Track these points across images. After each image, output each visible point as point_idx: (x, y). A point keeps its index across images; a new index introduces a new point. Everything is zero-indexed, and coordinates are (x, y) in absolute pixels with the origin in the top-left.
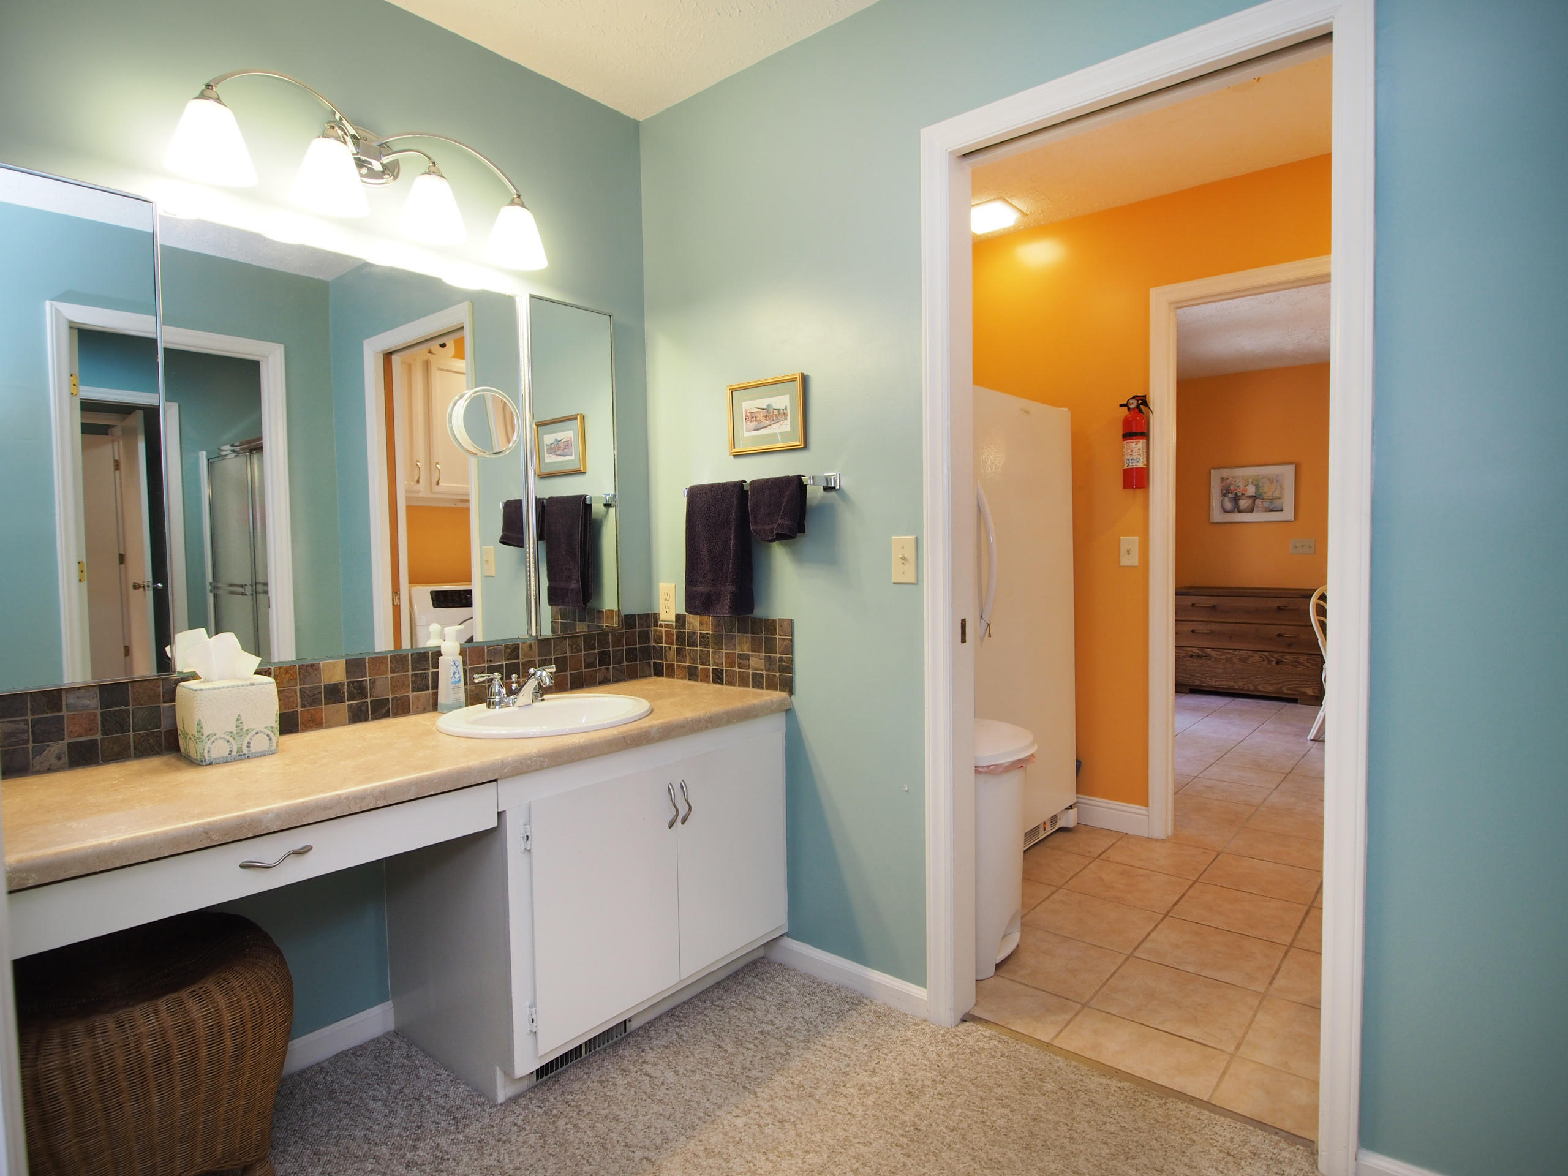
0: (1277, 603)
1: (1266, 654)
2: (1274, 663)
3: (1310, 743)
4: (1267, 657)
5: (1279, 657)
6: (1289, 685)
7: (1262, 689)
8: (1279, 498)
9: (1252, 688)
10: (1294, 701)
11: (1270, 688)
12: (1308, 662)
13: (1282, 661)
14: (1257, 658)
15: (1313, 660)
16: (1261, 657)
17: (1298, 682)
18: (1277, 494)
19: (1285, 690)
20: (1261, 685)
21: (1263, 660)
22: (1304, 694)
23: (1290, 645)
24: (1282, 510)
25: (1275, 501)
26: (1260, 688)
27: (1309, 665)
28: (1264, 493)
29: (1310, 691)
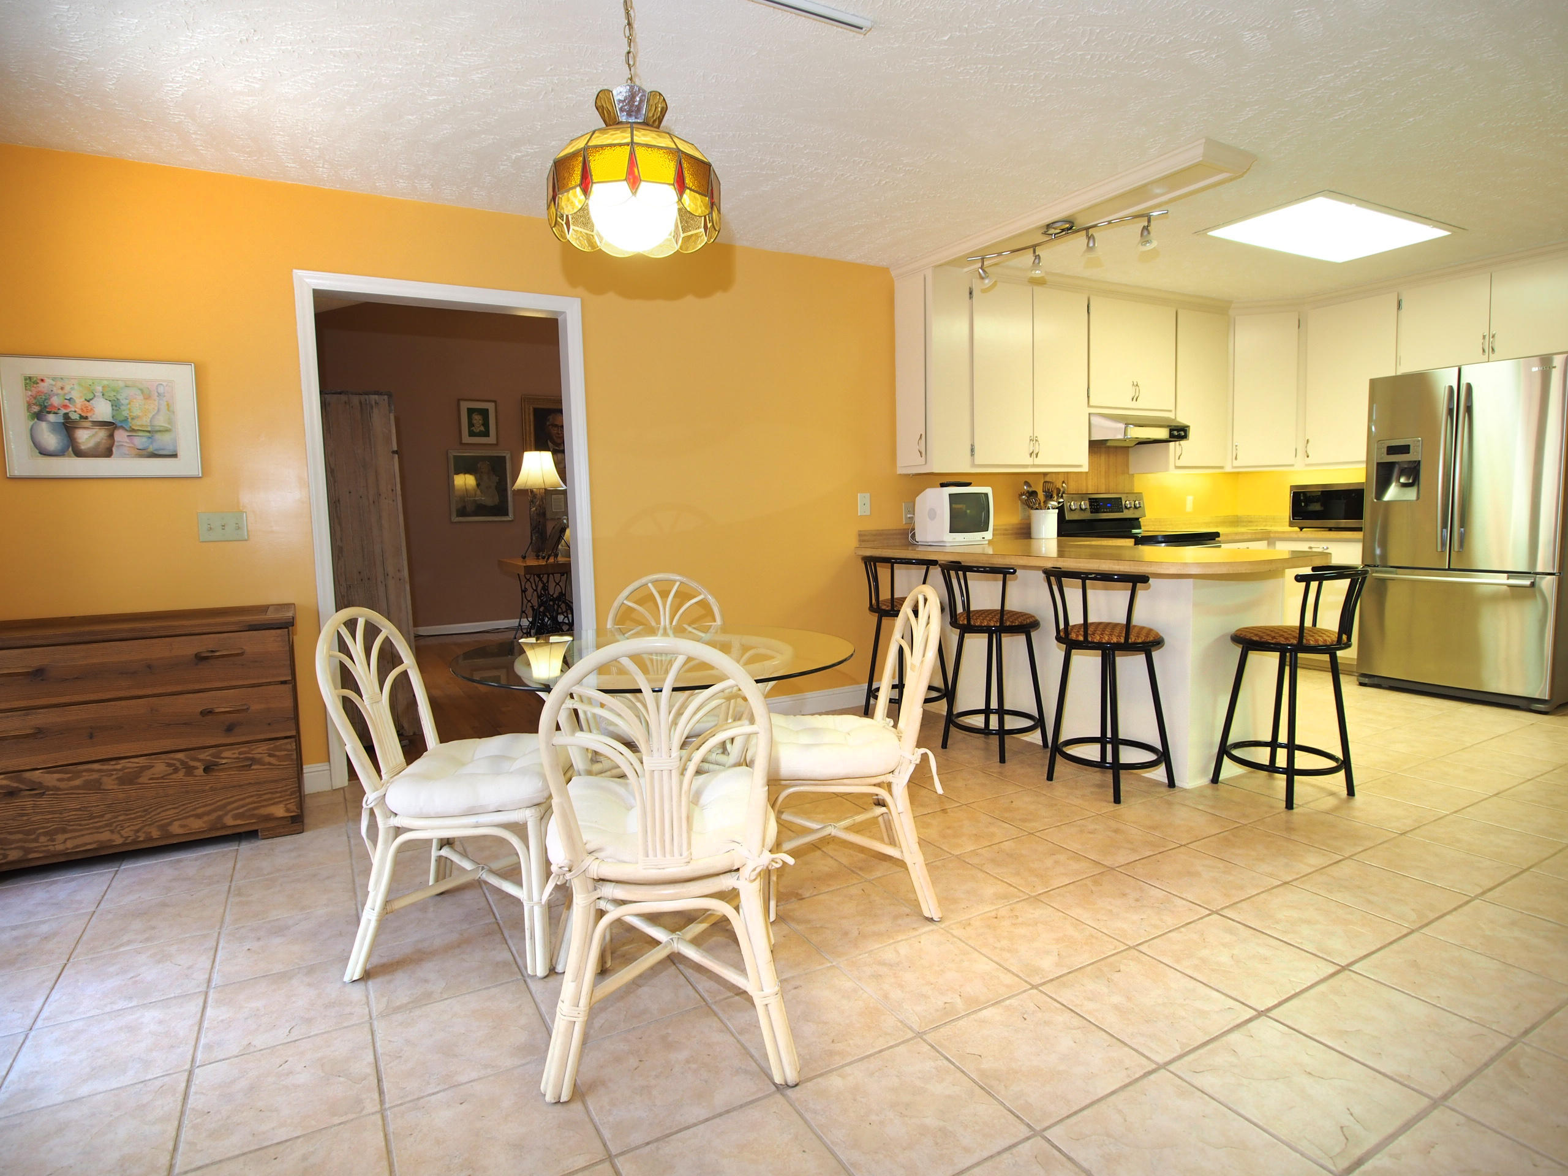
0: (188, 648)
1: (180, 756)
2: (200, 772)
3: (357, 993)
4: (182, 762)
5: (208, 758)
6: (237, 808)
7: (181, 831)
8: (167, 430)
9: (155, 834)
10: (251, 835)
11: (197, 825)
12: (270, 755)
13: (216, 764)
14: (160, 767)
15: (276, 749)
16: (169, 765)
17: (254, 799)
18: (161, 422)
19: (229, 821)
20: (177, 823)
21: (176, 770)
22: (269, 818)
23: (230, 729)
24: (175, 456)
25: (158, 436)
26: (176, 829)
27: (272, 760)
28: (132, 419)
29: (279, 811)
